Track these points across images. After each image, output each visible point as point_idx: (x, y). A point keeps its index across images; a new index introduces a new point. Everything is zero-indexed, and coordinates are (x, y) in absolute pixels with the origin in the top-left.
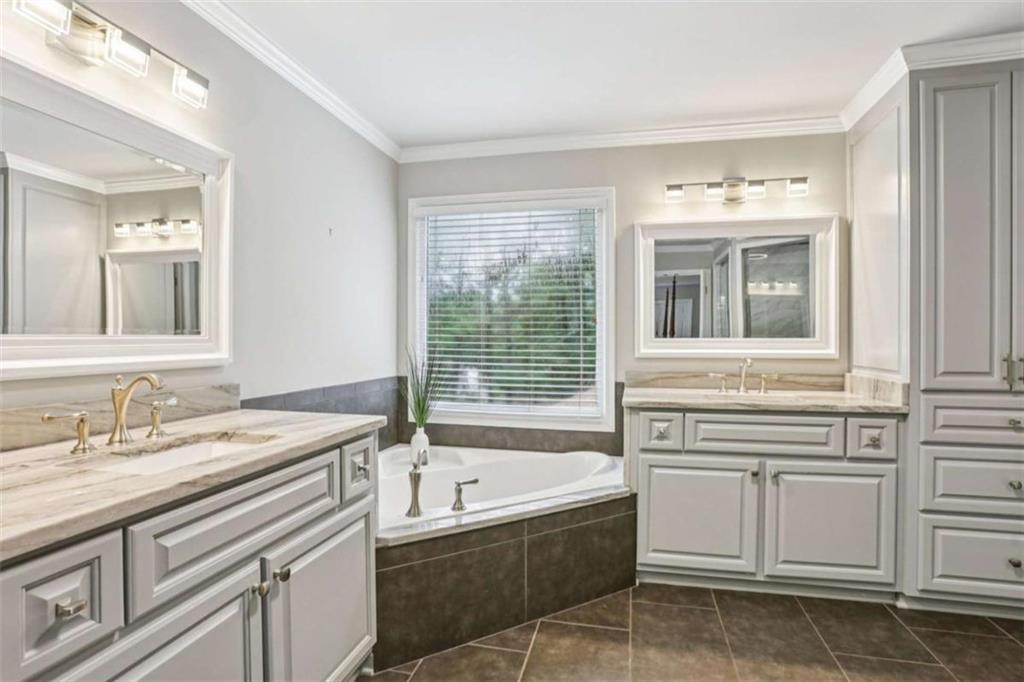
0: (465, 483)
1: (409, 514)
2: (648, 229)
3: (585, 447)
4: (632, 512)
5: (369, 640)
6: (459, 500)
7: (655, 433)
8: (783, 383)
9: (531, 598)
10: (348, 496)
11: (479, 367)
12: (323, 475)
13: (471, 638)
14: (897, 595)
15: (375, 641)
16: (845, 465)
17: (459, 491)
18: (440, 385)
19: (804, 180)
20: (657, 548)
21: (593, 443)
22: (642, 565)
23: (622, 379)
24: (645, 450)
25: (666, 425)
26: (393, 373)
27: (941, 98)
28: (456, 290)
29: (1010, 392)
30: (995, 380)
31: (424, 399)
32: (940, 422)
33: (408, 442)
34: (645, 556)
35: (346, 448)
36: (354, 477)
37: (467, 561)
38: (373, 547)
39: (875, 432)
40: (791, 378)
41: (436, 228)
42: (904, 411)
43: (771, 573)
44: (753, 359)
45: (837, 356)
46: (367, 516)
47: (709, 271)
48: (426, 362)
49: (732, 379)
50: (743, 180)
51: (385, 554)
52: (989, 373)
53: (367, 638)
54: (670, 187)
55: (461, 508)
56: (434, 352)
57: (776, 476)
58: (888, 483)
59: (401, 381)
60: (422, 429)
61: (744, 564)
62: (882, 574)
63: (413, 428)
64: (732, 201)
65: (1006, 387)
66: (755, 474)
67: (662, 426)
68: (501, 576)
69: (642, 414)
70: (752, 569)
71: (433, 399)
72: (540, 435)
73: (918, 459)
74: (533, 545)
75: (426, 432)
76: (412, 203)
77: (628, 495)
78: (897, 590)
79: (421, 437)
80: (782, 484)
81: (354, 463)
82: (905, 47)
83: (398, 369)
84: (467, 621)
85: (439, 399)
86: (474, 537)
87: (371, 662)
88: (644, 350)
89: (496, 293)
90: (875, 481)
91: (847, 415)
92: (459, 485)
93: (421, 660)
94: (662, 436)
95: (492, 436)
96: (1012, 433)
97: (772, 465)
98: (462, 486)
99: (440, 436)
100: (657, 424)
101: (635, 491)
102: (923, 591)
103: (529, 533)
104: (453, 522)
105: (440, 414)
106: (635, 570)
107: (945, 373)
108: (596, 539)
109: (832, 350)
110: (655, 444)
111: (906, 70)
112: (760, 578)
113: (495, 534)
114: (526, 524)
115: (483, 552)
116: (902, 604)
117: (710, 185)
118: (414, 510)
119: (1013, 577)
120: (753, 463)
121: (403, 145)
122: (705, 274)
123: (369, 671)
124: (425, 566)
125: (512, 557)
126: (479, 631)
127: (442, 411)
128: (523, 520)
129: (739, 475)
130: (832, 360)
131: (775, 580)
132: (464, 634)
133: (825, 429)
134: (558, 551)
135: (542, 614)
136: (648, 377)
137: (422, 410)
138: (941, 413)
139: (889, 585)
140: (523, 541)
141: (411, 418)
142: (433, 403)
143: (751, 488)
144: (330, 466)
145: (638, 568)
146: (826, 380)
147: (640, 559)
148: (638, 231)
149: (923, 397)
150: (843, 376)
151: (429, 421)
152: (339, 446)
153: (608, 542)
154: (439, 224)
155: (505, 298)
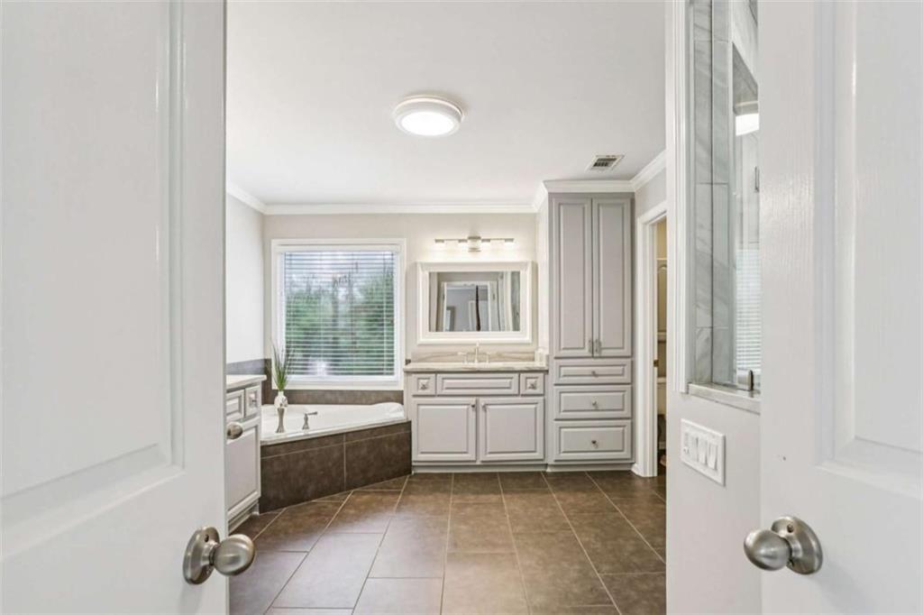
0: (310, 414)
1: (277, 431)
2: (425, 266)
3: (388, 400)
4: (408, 432)
5: (257, 494)
6: (306, 423)
7: (421, 386)
8: (500, 357)
9: (348, 477)
10: (248, 414)
11: (328, 360)
12: (237, 401)
13: (315, 498)
14: (546, 465)
15: (260, 495)
16: (519, 399)
17: (306, 419)
18: (294, 364)
19: (512, 240)
20: (424, 451)
21: (392, 398)
22: (415, 462)
23: (409, 358)
24: (415, 396)
25: (426, 381)
26: (260, 356)
27: (562, 207)
28: (304, 289)
29: (593, 357)
30: (586, 352)
31: (284, 373)
32: (562, 374)
33: (273, 403)
34: (417, 456)
35: (247, 389)
36: (250, 405)
37: (311, 455)
38: (259, 445)
39: (533, 381)
40: (506, 355)
41: (291, 260)
42: (546, 369)
43: (484, 460)
44: (481, 344)
45: (530, 342)
46: (256, 427)
47: (495, 283)
48: (285, 349)
49: (470, 355)
50: (479, 238)
51: (266, 450)
52: (583, 348)
53: (256, 493)
54: (437, 241)
55: (308, 428)
56: (290, 342)
57: (484, 407)
58: (540, 406)
59: (267, 362)
60: (282, 393)
61: (470, 456)
62: (538, 455)
63: (275, 393)
64: (474, 250)
65: (590, 355)
66: (473, 406)
67: (425, 382)
68: (330, 464)
69: (414, 375)
70: (474, 459)
71: (289, 373)
72: (359, 394)
73: (553, 392)
74: (348, 448)
75: (285, 394)
76: (274, 243)
77: (405, 421)
78: (545, 462)
79: (281, 398)
80: (488, 413)
81: (250, 398)
82: (545, 182)
83: (265, 353)
84: (311, 488)
85: (293, 373)
86: (314, 442)
87: (257, 507)
88: (422, 340)
89: (342, 292)
90: (533, 406)
91: (520, 372)
92: (306, 415)
93: (285, 509)
94: (424, 387)
95: (329, 396)
96: (593, 378)
97: (482, 401)
98: (309, 416)
99: (294, 397)
100: (422, 381)
101: (410, 419)
102: (556, 461)
103: (347, 441)
104: (302, 434)
105: (293, 383)
106: (411, 465)
107: (565, 349)
108: (387, 446)
109: (528, 338)
110: (421, 392)
111: (546, 192)
112: (478, 463)
113: (327, 441)
114: (344, 437)
115: (321, 450)
116: (549, 470)
117: (460, 241)
118: (280, 429)
119: (593, 449)
120: (472, 401)
121: (268, 203)
122: (491, 285)
123: (256, 513)
124: (287, 457)
125: (336, 455)
126: (319, 494)
127: (295, 381)
128: (342, 434)
129: (466, 407)
130: (529, 344)
131: (486, 464)
132: (309, 495)
133: (509, 381)
134: (364, 451)
135: (355, 487)
136: (424, 356)
137: (282, 380)
138: (563, 369)
139: (542, 460)
140: (342, 446)
141: (275, 386)
142: (289, 376)
143: (472, 414)
144: (240, 397)
145: (413, 464)
146: (526, 355)
147: (414, 458)
148: (419, 266)
149: (555, 361)
150: (534, 353)
151: (287, 388)
152: (243, 388)
153: (394, 449)
154: (293, 257)
155: (350, 297)
